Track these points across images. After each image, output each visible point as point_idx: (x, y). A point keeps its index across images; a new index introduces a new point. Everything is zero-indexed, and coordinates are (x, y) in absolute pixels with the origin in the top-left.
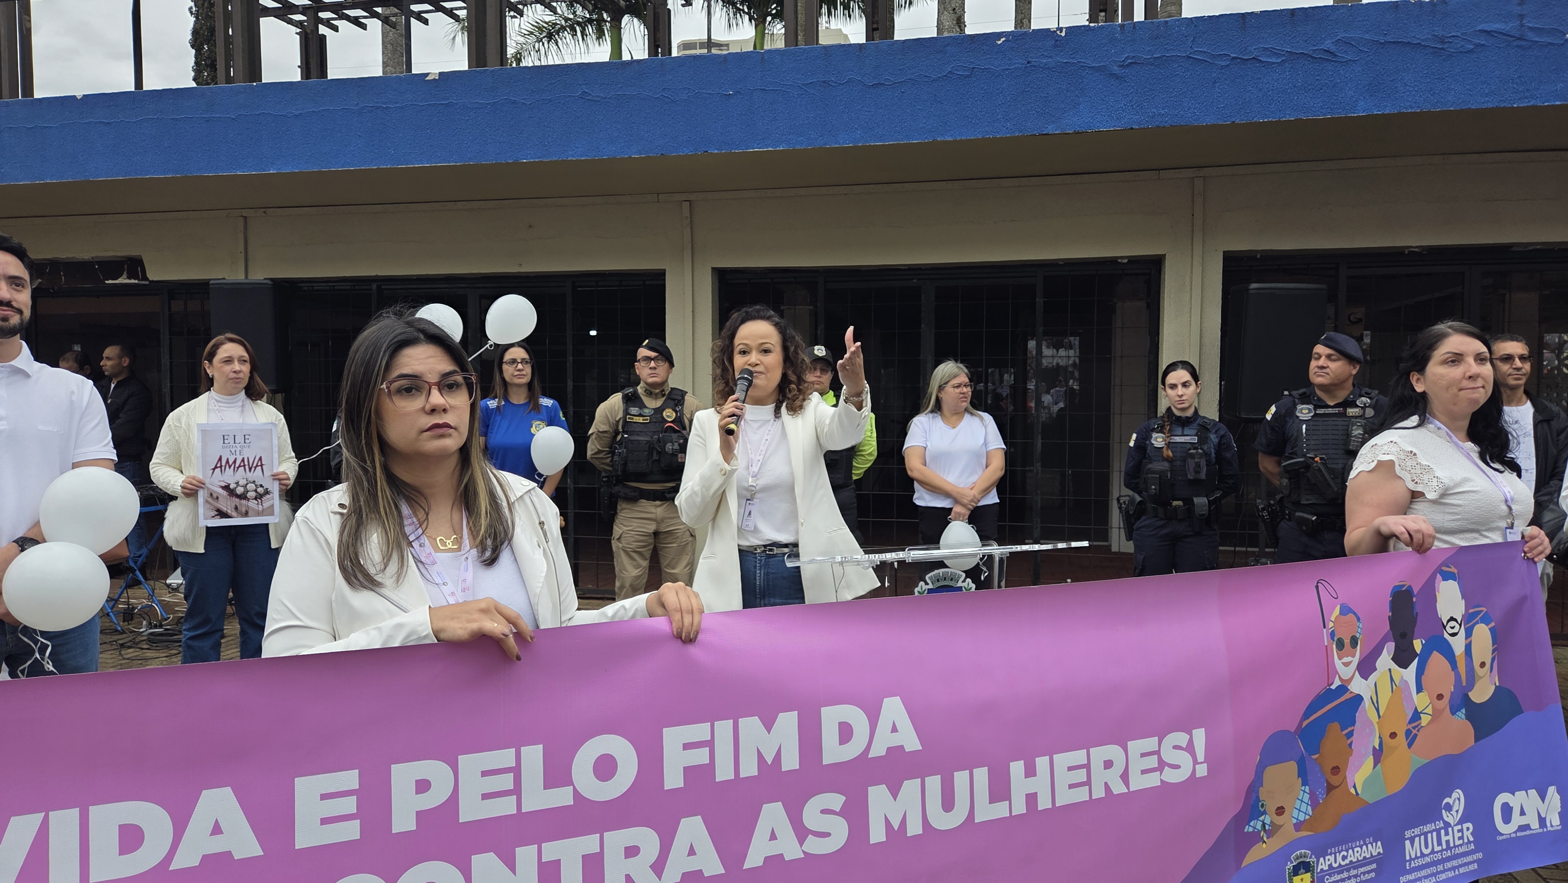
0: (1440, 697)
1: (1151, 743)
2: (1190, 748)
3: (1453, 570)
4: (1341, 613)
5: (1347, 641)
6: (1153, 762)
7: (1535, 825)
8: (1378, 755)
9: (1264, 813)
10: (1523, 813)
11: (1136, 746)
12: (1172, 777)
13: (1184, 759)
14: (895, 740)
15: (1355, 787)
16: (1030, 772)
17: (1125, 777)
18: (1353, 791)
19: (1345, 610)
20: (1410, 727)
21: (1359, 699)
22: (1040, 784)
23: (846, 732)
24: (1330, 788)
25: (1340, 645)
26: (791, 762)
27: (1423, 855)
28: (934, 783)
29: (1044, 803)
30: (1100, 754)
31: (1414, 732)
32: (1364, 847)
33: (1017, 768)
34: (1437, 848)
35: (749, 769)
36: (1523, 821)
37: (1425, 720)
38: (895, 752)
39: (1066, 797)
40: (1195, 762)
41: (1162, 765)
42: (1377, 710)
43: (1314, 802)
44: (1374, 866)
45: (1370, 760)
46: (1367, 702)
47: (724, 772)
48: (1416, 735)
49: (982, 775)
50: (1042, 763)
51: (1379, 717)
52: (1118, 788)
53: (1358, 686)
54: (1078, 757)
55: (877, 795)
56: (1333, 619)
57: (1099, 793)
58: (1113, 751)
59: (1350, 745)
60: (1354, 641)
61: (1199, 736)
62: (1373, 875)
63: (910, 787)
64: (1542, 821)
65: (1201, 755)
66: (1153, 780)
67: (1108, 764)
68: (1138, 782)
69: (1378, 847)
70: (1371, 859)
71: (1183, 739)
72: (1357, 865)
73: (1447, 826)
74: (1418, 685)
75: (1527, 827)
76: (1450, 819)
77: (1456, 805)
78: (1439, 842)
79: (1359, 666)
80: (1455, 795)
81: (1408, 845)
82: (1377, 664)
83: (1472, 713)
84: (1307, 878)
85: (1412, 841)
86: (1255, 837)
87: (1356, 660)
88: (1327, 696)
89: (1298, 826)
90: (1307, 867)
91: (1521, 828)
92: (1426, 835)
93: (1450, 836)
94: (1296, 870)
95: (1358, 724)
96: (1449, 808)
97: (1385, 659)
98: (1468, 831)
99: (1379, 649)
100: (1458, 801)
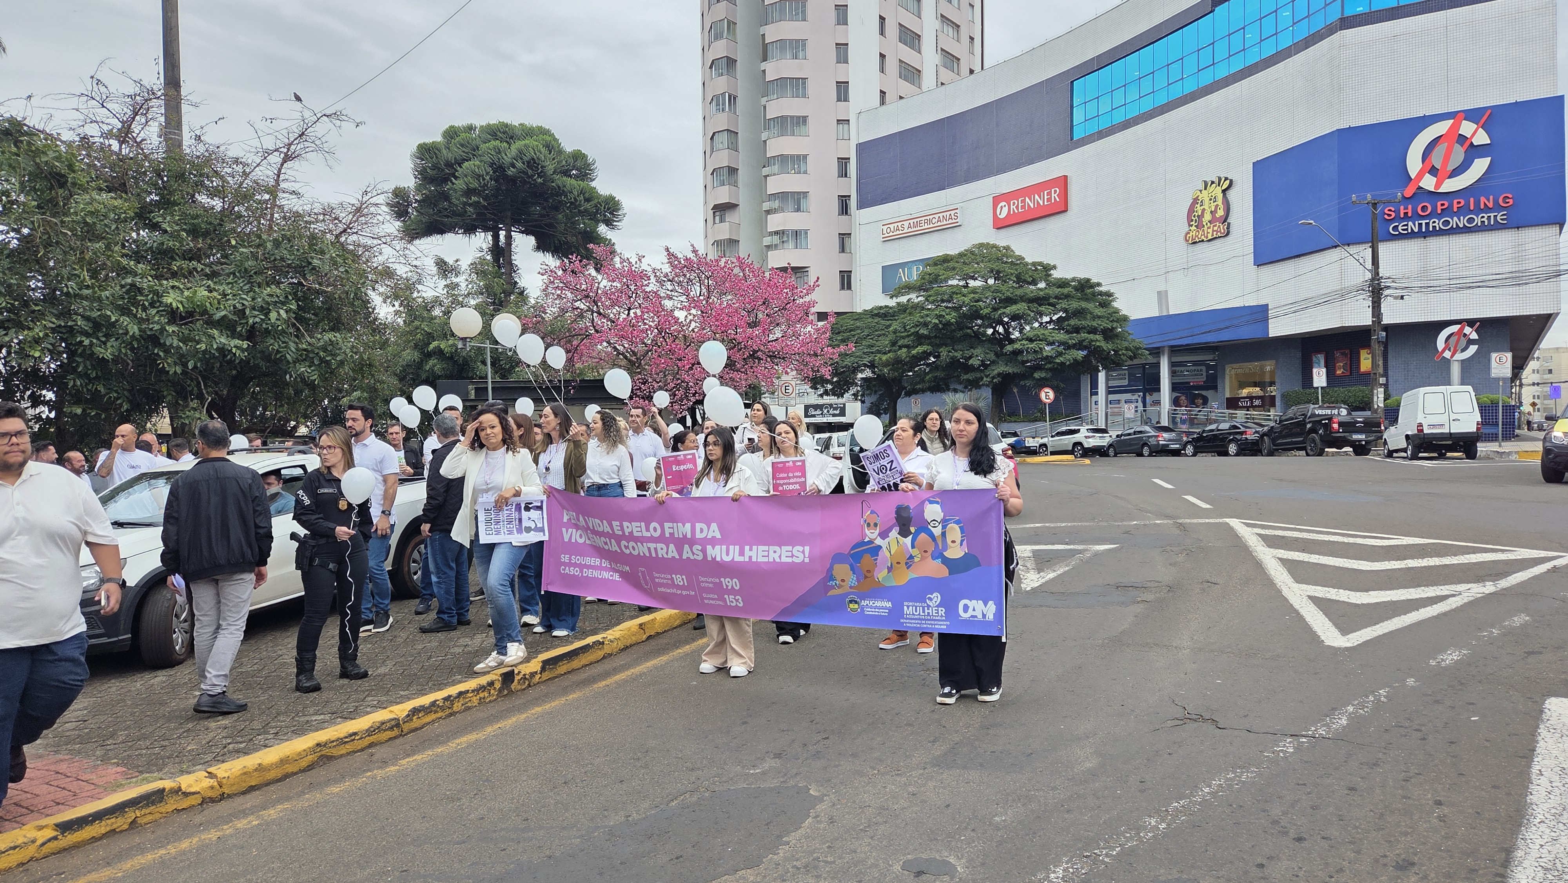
1: (790, 548)
2: (803, 552)
3: (938, 500)
4: (869, 513)
5: (872, 524)
6: (790, 554)
7: (980, 616)
8: (890, 569)
9: (835, 580)
10: (974, 610)
11: (784, 548)
12: (796, 560)
13: (801, 556)
14: (714, 535)
16: (751, 549)
17: (780, 557)
18: (877, 580)
19: (872, 512)
20: (907, 561)
21: (880, 547)
22: (753, 554)
23: (702, 531)
24: (866, 577)
25: (869, 525)
26: (689, 536)
27: (915, 614)
28: (724, 547)
29: (754, 559)
30: (772, 548)
31: (910, 563)
33: (747, 548)
34: (922, 614)
35: (681, 536)
36: (974, 614)
37: (916, 560)
38: (714, 537)
39: (761, 559)
40: (805, 557)
41: (793, 556)
42: (890, 552)
43: (858, 580)
44: (887, 611)
46: (884, 548)
47: (676, 536)
48: (911, 565)
49: (737, 547)
50: (755, 548)
51: (890, 554)
52: (778, 560)
53: (879, 541)
54: (766, 548)
55: (709, 548)
56: (866, 514)
57: (771, 560)
58: (777, 548)
59: (875, 563)
60: (876, 525)
61: (807, 549)
62: (888, 614)
63: (718, 548)
64: (984, 616)
65: (807, 555)
66: (789, 560)
67: (775, 552)
68: (784, 559)
69: (889, 605)
70: (886, 608)
71: (801, 548)
72: (879, 608)
73: (929, 606)
74: (913, 547)
75: (976, 617)
76: (931, 604)
77: (935, 599)
78: (924, 612)
79: (879, 535)
80: (934, 595)
81: (905, 608)
82: (890, 534)
83: (946, 561)
84: (856, 606)
85: (908, 607)
86: (832, 587)
87: (877, 532)
88: (864, 543)
89: (851, 587)
90: (856, 602)
91: (972, 616)
92: (916, 607)
93: (930, 611)
94: (851, 602)
95: (879, 557)
96: (930, 599)
97: (894, 533)
98: (942, 611)
99: (890, 529)
100: (936, 598)
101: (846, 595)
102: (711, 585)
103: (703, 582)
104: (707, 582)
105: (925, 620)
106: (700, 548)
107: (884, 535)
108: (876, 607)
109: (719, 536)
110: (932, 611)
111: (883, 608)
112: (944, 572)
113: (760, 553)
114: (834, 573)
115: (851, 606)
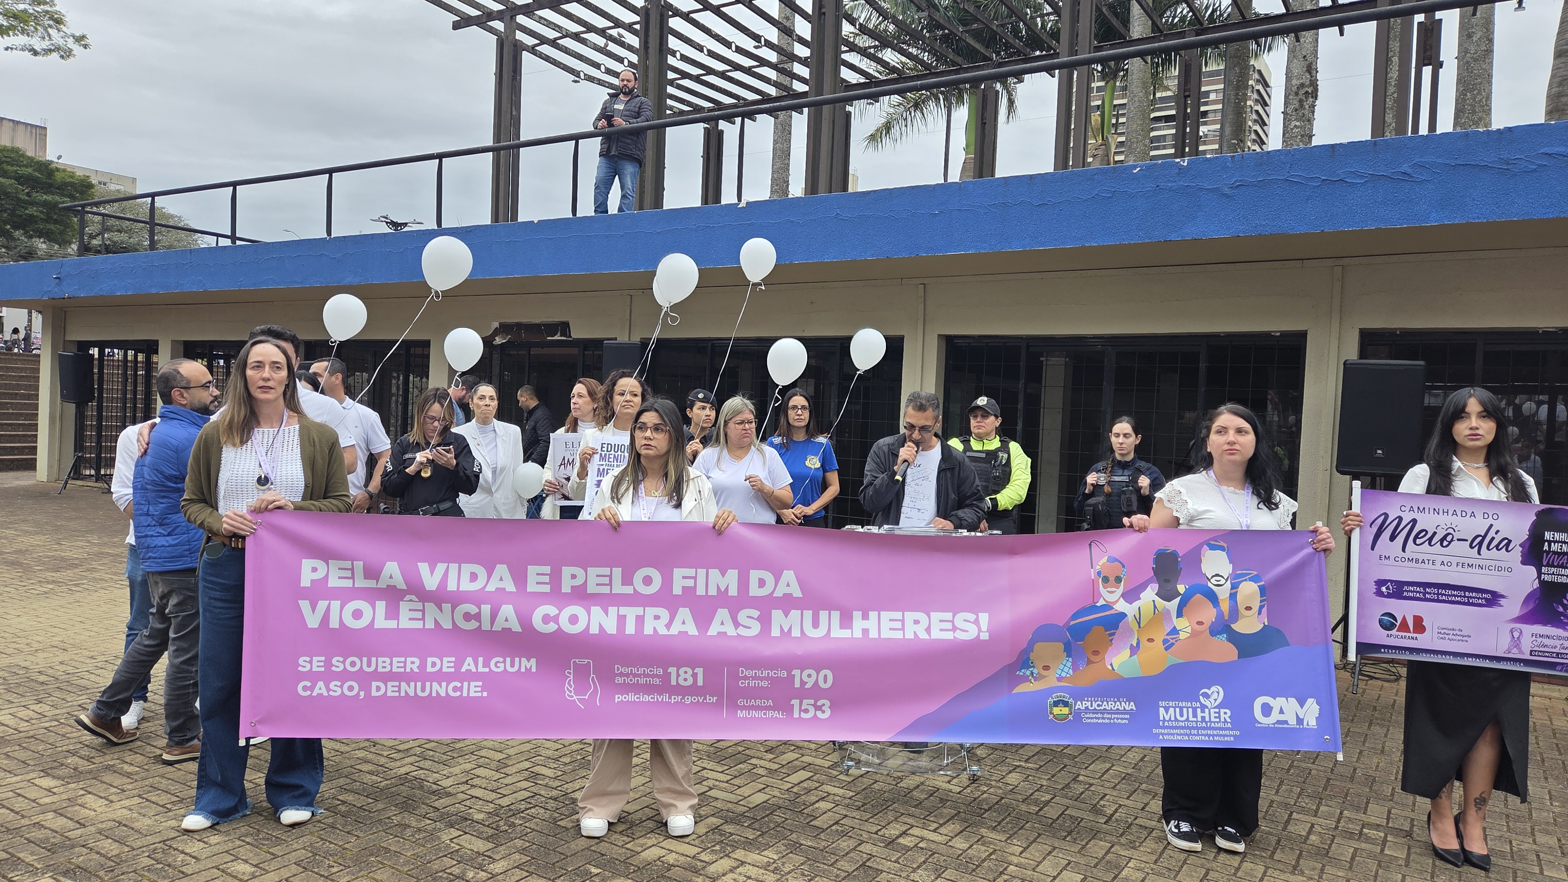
0: (1200, 623)
1: (948, 616)
2: (976, 622)
3: (1221, 544)
4: (1108, 561)
5: (1112, 579)
6: (949, 626)
7: (1292, 722)
8: (1135, 650)
9: (1033, 667)
10: (1281, 712)
11: (937, 616)
12: (962, 636)
13: (972, 628)
14: (788, 591)
15: (1111, 665)
16: (865, 618)
17: (928, 630)
18: (1110, 667)
19: (1112, 560)
20: (1168, 637)
21: (1123, 615)
22: (871, 626)
23: (762, 583)
24: (1090, 662)
25: (1106, 580)
26: (731, 593)
27: (1176, 720)
28: (808, 614)
29: (873, 634)
30: (912, 616)
31: (1173, 641)
32: (1118, 703)
33: (857, 615)
34: (1191, 719)
35: (713, 592)
36: (1281, 717)
37: (1183, 636)
38: (787, 596)
39: (887, 635)
40: (980, 630)
41: (955, 629)
42: (1139, 623)
43: (1075, 668)
44: (1128, 716)
45: (1128, 651)
46: (1130, 618)
47: (700, 593)
48: (1173, 644)
49: (836, 614)
50: (873, 614)
51: (1140, 627)
52: (923, 636)
53: (1121, 606)
54: (897, 615)
55: (776, 614)
56: (1100, 564)
57: (910, 635)
58: (921, 616)
59: (1111, 640)
60: (1118, 580)
61: (984, 618)
62: (1126, 721)
63: (795, 614)
64: (1299, 721)
65: (984, 627)
66: (949, 636)
67: (916, 622)
68: (936, 634)
69: (1132, 706)
70: (1125, 712)
71: (971, 617)
72: (1111, 712)
73: (1203, 707)
74: (1180, 614)
75: (1286, 722)
76: (1207, 703)
77: (1215, 696)
78: (1195, 715)
79: (1123, 595)
80: (1214, 689)
81: (1162, 710)
82: (1141, 595)
83: (1235, 638)
84: (1066, 710)
85: (1167, 709)
86: (1025, 679)
87: (1120, 590)
88: (1094, 609)
89: (1060, 679)
90: (1066, 704)
91: (1278, 722)
92: (1181, 709)
93: (1206, 715)
94: (1056, 704)
95: (1120, 629)
96: (1206, 696)
97: (1150, 595)
98: (1225, 714)
99: (1143, 587)
100: (1217, 693)
101: (1050, 691)
102: (764, 684)
103: (746, 678)
104: (755, 678)
105: (1197, 728)
106: (756, 613)
107: (1131, 595)
108: (1104, 712)
109: (797, 593)
110: (1211, 715)
111: (1118, 712)
112: (1230, 653)
113: (886, 624)
114: (1032, 656)
115: (1056, 711)
